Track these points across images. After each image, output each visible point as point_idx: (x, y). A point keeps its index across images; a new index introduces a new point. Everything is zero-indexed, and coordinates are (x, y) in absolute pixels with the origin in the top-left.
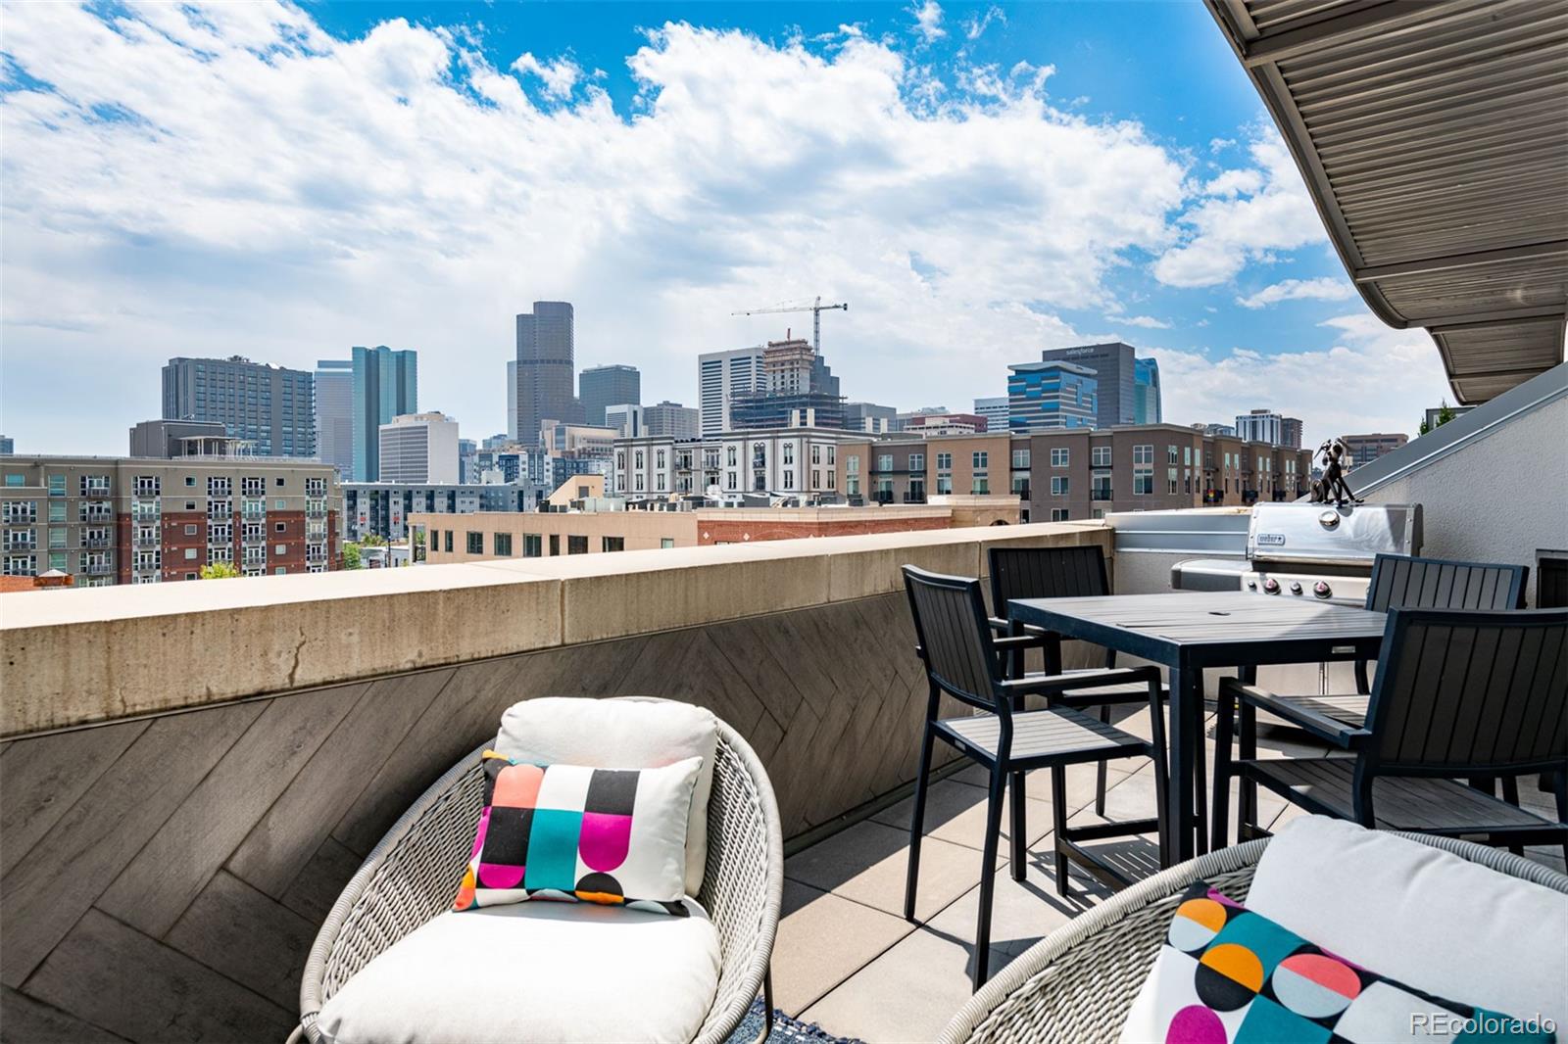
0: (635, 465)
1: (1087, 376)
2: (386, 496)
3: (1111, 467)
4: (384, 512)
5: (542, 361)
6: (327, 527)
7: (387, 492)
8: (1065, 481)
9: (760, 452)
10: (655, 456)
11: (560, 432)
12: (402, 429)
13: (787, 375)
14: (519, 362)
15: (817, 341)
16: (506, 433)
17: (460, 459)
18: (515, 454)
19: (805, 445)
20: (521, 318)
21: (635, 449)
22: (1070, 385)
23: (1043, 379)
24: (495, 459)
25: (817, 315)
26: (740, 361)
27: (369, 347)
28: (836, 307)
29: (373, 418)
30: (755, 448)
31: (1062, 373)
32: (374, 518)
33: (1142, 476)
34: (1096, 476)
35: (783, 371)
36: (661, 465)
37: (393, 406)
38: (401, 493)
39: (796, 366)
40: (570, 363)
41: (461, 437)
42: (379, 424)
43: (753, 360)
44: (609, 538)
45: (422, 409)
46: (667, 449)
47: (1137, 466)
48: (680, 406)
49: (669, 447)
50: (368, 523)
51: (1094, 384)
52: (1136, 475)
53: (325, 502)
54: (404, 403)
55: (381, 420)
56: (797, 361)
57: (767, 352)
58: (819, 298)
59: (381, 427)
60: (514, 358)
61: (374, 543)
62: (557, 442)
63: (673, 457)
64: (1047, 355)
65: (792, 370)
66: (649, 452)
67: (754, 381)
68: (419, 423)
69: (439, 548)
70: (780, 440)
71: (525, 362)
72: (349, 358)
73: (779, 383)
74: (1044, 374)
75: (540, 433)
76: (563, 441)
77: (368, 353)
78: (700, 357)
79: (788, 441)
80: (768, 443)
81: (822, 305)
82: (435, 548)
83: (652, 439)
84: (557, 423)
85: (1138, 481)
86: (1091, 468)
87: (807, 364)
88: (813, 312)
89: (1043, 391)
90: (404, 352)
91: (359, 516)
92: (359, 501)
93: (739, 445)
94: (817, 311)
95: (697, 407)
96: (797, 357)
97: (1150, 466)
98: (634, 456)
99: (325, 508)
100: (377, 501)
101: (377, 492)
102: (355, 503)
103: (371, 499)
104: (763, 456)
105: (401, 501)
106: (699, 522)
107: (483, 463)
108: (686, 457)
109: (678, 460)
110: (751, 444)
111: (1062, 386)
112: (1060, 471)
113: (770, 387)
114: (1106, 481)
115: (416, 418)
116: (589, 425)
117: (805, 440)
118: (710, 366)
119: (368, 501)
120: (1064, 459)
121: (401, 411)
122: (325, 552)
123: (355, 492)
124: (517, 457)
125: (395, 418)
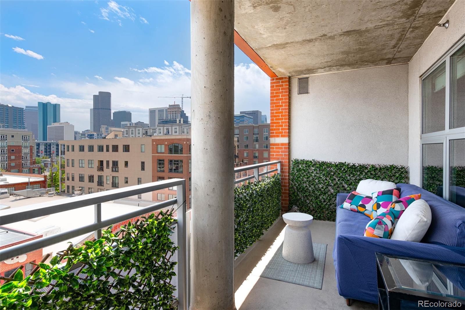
0: (131, 134)
1: (251, 118)
2: (50, 145)
3: (258, 134)
4: (49, 150)
5: (101, 109)
6: (29, 151)
7: (50, 144)
8: (247, 137)
9: (168, 129)
10: (137, 131)
11: (107, 129)
12: (55, 127)
13: (174, 115)
14: (94, 109)
15: (182, 106)
16: (90, 129)
17: (75, 135)
18: (93, 134)
19: (180, 128)
20: (95, 96)
21: (131, 129)
22: (246, 120)
23: (240, 118)
24: (86, 135)
25: (182, 99)
26: (161, 111)
27: (44, 102)
28: (188, 97)
29: (45, 124)
30: (166, 129)
31: (245, 117)
32: (46, 152)
33: (265, 136)
34: (255, 136)
35: (173, 114)
36: (139, 133)
37: (52, 120)
38: (55, 144)
39: (176, 112)
40: (110, 110)
41: (75, 130)
42: (47, 125)
43: (165, 111)
44: (125, 145)
45: (62, 121)
46: (141, 129)
47: (264, 134)
48: (143, 123)
49: (141, 128)
50: (44, 153)
51: (252, 120)
52: (264, 136)
53: (29, 143)
54: (56, 119)
55: (48, 124)
56: (177, 111)
57: (168, 108)
58: (183, 95)
59: (48, 126)
60: (93, 108)
61: (46, 158)
62: (106, 132)
63: (143, 131)
64: (241, 113)
65: (175, 113)
66: (135, 130)
67: (165, 116)
68: (61, 125)
69: (70, 151)
70: (173, 127)
71: (96, 109)
72: (37, 105)
73: (172, 117)
74: (241, 117)
75: (101, 129)
76: (108, 132)
77: (44, 104)
78: (149, 109)
79: (176, 127)
80: (170, 128)
81: (184, 97)
82: (68, 150)
83: (136, 126)
84: (106, 126)
85: (265, 137)
86: (253, 134)
87: (179, 112)
88: (181, 98)
89: (240, 121)
90: (56, 104)
91: (40, 151)
92: (40, 146)
93: (162, 128)
94: (182, 98)
95: (148, 123)
96: (177, 110)
97: (267, 134)
98: (131, 131)
99: (29, 145)
100: (47, 146)
101: (47, 144)
102: (39, 147)
103: (45, 146)
104: (169, 131)
105: (55, 147)
106: (152, 139)
107: (82, 137)
108: (146, 131)
109: (144, 132)
110: (165, 128)
111: (245, 120)
112: (247, 135)
113: (169, 118)
114: (257, 137)
115: (60, 124)
116: (116, 127)
117: (180, 127)
118: (152, 112)
119: (44, 147)
120: (247, 132)
121: (55, 121)
122: (29, 158)
123: (39, 144)
124: (93, 135)
125: (52, 124)
